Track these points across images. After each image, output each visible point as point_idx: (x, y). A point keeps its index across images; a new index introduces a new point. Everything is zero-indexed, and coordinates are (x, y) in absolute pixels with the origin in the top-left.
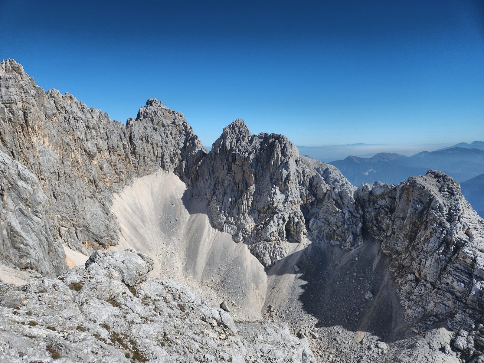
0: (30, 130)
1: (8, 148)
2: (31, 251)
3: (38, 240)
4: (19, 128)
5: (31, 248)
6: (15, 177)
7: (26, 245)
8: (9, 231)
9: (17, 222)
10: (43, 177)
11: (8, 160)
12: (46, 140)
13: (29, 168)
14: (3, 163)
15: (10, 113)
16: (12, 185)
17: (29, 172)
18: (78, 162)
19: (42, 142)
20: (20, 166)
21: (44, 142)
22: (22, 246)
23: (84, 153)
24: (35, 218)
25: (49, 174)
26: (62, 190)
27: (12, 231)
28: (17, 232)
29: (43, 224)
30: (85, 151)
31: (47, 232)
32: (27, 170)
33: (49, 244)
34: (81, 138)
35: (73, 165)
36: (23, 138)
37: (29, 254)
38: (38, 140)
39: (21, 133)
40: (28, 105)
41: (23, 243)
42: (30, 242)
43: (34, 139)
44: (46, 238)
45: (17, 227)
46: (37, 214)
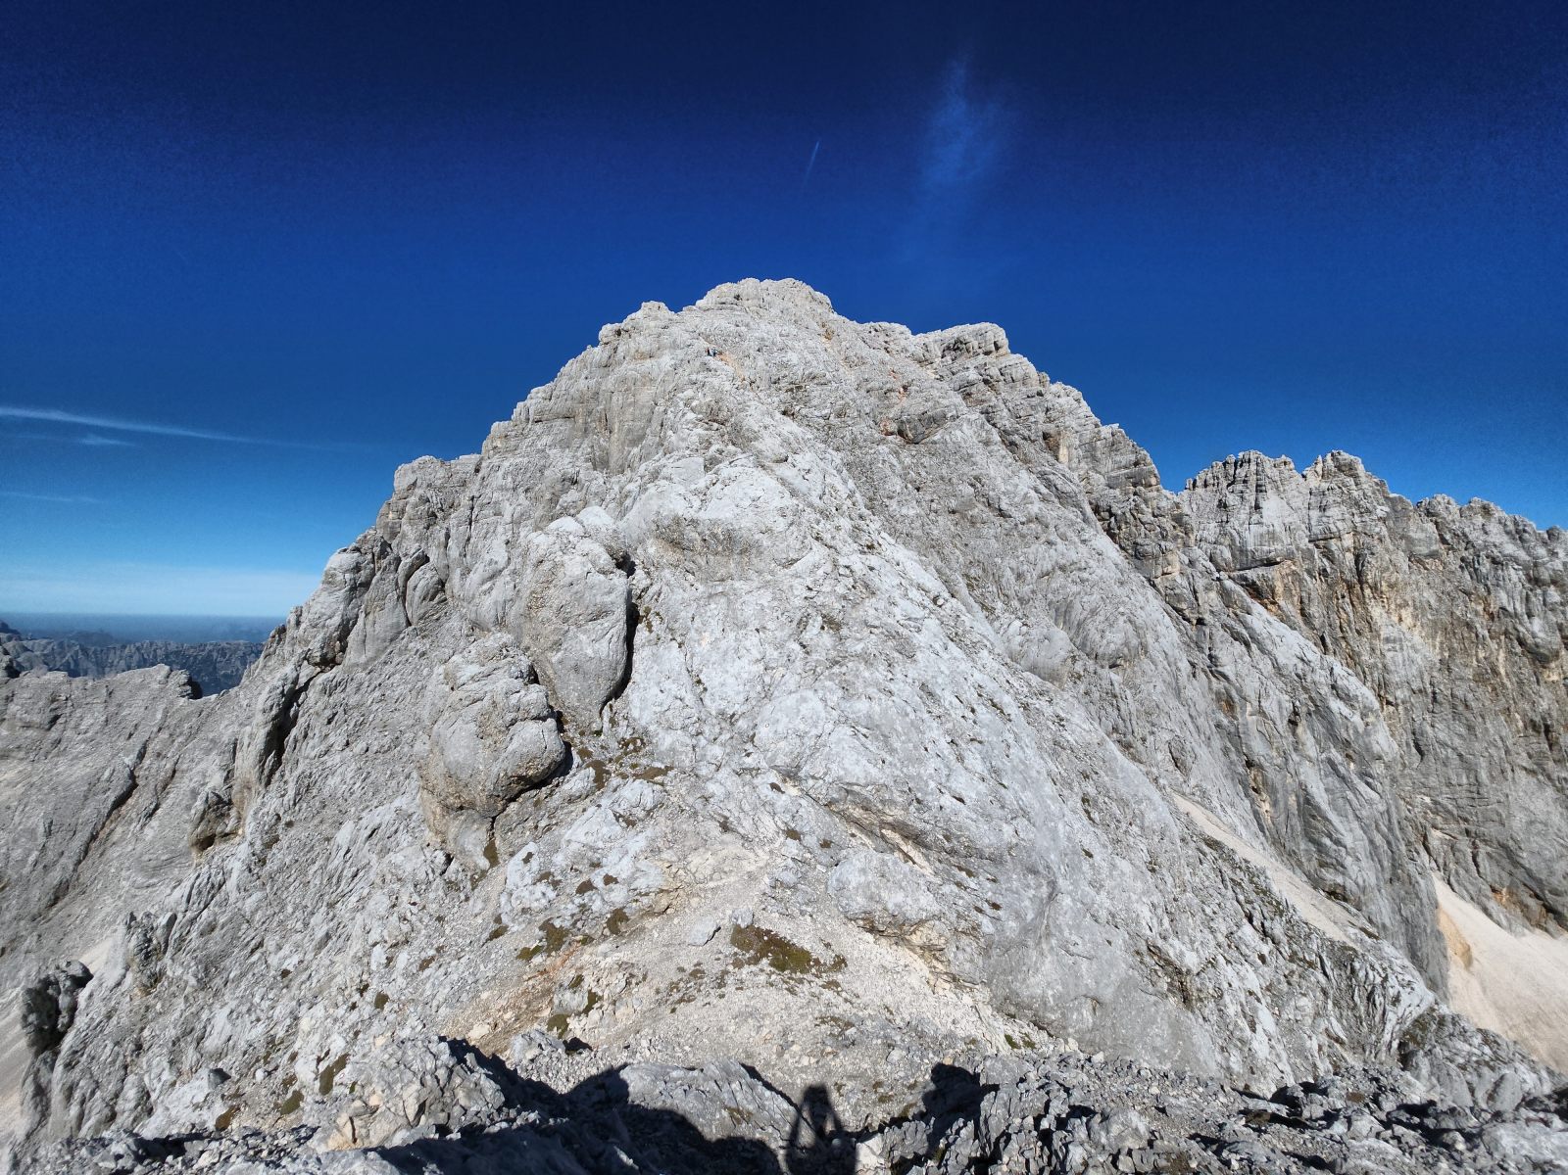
0: (1368, 591)
1: (1314, 629)
2: (1348, 861)
3: (1367, 842)
4: (1341, 589)
5: (1348, 853)
6: (1325, 690)
7: (1338, 842)
8: (1302, 800)
9: (1322, 787)
10: (1391, 699)
11: (1313, 654)
12: (1406, 614)
13: (1357, 675)
14: (1303, 660)
15: (1324, 560)
16: (1316, 706)
17: (1359, 684)
18: (1496, 673)
19: (1395, 619)
20: (1339, 670)
21: (1400, 620)
22: (1327, 841)
23: (1519, 649)
24: (1362, 787)
25: (1407, 693)
26: (1442, 736)
27: (1308, 801)
28: (1318, 808)
29: (1382, 808)
30: (1522, 643)
31: (1391, 830)
32: (1353, 679)
33: (1394, 859)
34: (1510, 609)
35: (1480, 678)
36: (1349, 609)
37: (1342, 866)
38: (1385, 615)
39: (1347, 600)
40: (1368, 540)
41: (1330, 836)
42: (1348, 840)
43: (1376, 611)
44: (1389, 843)
45: (1321, 798)
46: (1370, 780)
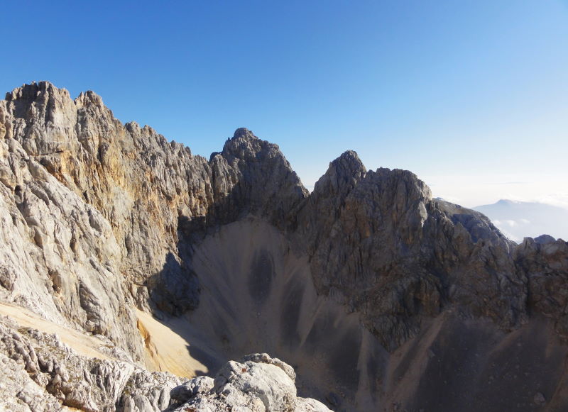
0: (105, 168)
1: (82, 190)
2: (101, 313)
3: (108, 299)
4: (93, 167)
5: (100, 308)
6: (88, 224)
7: (96, 304)
8: (78, 286)
9: (88, 276)
10: (117, 224)
11: (82, 203)
12: (122, 179)
13: (102, 213)
14: (76, 207)
15: (86, 151)
16: (84, 232)
17: (103, 218)
18: (154, 206)
19: (117, 183)
20: (94, 212)
21: (119, 183)
22: (91, 305)
23: (162, 195)
24: (106, 272)
25: (123, 220)
26: (137, 239)
27: (81, 286)
28: (87, 289)
29: (114, 280)
30: (163, 192)
31: (118, 289)
32: (100, 215)
33: (120, 304)
34: (159, 177)
35: (149, 210)
36: (97, 178)
37: (99, 316)
38: (113, 181)
39: (97, 173)
40: (105, 141)
41: (92, 302)
42: (100, 301)
43: (109, 179)
44: (117, 297)
45: (88, 283)
46: (109, 267)
